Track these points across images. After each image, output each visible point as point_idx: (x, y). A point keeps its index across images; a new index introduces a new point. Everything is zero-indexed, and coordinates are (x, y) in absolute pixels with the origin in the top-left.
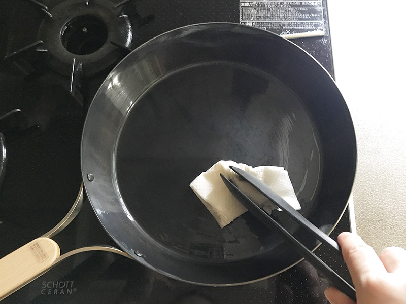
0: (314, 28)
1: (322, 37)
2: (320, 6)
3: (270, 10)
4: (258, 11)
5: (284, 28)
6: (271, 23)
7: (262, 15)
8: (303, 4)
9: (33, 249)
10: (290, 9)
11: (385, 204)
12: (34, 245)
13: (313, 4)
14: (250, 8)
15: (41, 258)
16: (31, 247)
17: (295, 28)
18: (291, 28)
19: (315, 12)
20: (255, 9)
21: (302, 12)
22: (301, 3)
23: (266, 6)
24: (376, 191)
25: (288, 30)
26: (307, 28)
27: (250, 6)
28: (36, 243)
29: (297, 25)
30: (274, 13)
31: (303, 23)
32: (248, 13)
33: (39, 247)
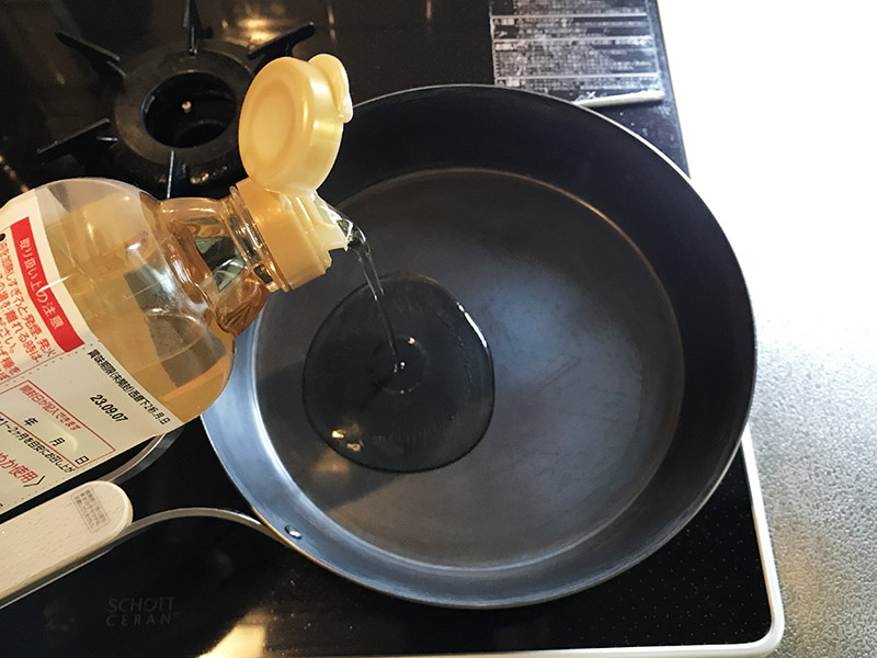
0: (642, 87)
1: (658, 103)
2: (651, 46)
3: (552, 56)
4: (529, 59)
5: (582, 88)
6: (557, 80)
7: (539, 66)
8: (618, 43)
9: (80, 501)
10: (592, 53)
11: (812, 425)
12: (83, 495)
13: (636, 43)
14: (515, 54)
15: (94, 521)
16: (77, 498)
17: (605, 87)
18: (597, 88)
19: (642, 57)
20: (524, 55)
21: (617, 58)
22: (614, 42)
23: (545, 48)
24: (790, 400)
25: (591, 91)
26: (628, 87)
27: (514, 50)
28: (88, 492)
29: (607, 81)
30: (561, 62)
31: (618, 79)
32: (512, 62)
33: (93, 499)
